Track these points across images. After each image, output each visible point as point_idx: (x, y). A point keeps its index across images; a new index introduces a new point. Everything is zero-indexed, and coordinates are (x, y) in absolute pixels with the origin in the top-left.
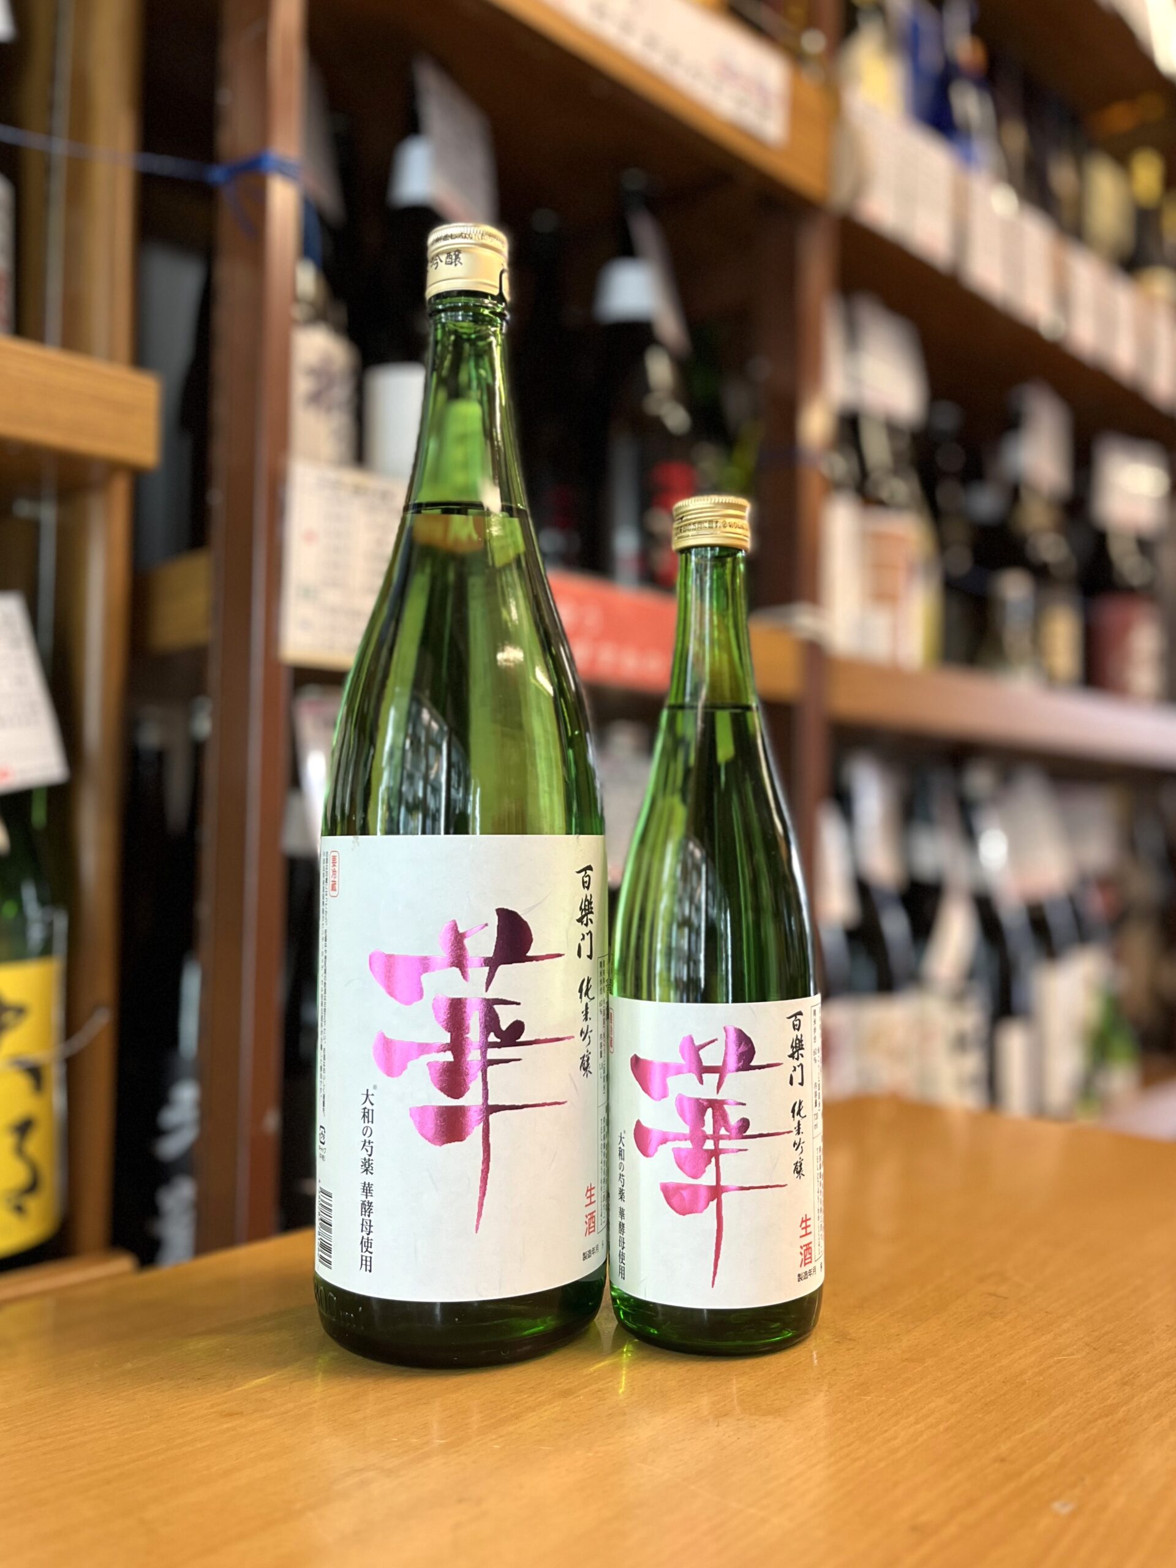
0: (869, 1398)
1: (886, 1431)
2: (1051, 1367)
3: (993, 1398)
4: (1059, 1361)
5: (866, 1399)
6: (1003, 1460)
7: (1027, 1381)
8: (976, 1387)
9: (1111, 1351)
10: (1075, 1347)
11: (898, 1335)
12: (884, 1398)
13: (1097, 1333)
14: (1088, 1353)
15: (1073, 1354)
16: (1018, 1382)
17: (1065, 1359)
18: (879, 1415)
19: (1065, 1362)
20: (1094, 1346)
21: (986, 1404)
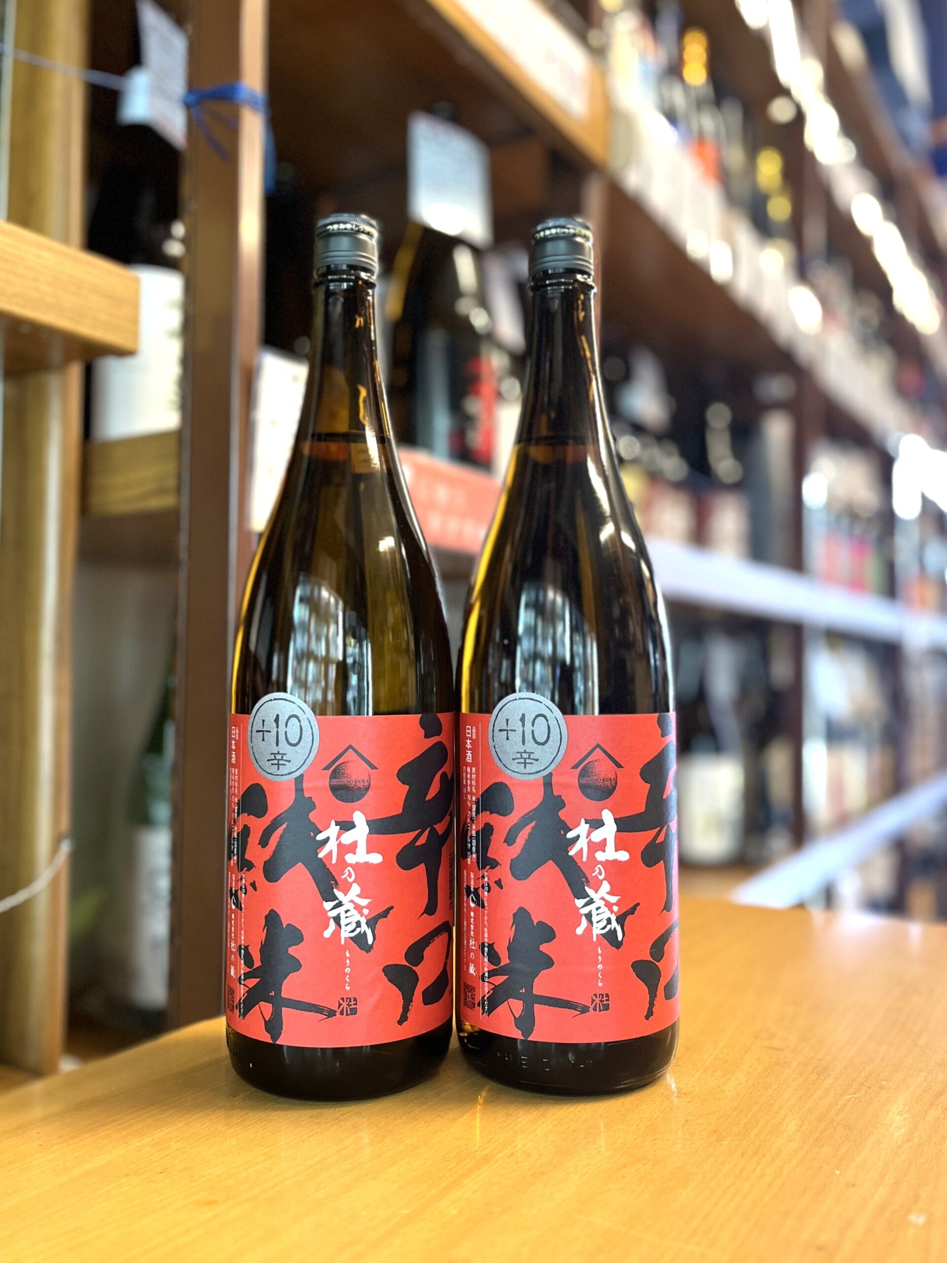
0: (726, 1142)
1: (754, 1170)
2: (845, 1105)
3: (818, 1134)
4: (849, 1100)
5: (724, 1144)
6: (854, 1185)
7: (835, 1118)
8: (801, 1126)
9: (882, 1088)
10: (854, 1087)
11: (719, 1087)
12: (736, 1142)
13: (863, 1075)
14: (866, 1092)
15: (855, 1094)
16: (829, 1120)
17: (853, 1097)
18: (742, 1156)
19: (853, 1099)
20: (867, 1085)
21: (816, 1140)
